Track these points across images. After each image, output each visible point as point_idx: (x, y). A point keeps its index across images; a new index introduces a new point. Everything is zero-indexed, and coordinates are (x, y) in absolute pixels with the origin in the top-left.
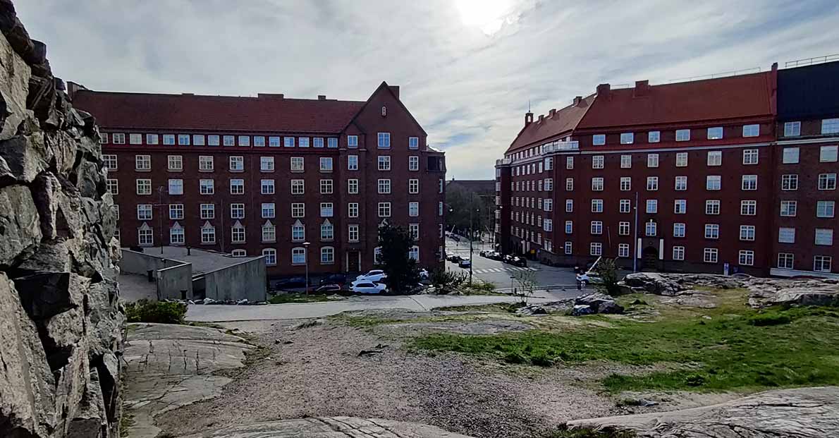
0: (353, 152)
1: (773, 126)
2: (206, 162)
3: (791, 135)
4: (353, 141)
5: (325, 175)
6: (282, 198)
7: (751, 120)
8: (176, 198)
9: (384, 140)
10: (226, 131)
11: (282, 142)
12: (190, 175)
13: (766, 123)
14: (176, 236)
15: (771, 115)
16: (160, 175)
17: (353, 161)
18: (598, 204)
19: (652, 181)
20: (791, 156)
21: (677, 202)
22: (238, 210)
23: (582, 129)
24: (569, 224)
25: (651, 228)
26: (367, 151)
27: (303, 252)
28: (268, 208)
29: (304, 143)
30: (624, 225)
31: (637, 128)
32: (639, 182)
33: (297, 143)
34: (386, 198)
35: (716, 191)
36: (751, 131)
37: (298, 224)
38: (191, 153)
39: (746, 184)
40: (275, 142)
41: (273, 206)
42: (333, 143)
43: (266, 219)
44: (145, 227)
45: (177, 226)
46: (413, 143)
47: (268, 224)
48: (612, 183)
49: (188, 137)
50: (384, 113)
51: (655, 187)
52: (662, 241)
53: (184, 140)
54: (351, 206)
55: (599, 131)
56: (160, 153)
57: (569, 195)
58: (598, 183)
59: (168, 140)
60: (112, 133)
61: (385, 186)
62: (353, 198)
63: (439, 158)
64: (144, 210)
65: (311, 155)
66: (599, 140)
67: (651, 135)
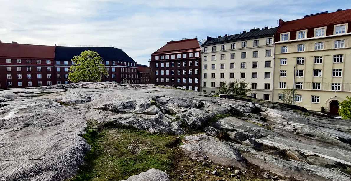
1: (54, 61)
3: (58, 64)
7: (48, 59)
13: (52, 60)
15: (53, 58)
20: (58, 69)
21: (29, 82)
31: (12, 58)
35: (40, 79)
36: (48, 62)
39: (48, 76)
51: (20, 78)
67: (18, 61)
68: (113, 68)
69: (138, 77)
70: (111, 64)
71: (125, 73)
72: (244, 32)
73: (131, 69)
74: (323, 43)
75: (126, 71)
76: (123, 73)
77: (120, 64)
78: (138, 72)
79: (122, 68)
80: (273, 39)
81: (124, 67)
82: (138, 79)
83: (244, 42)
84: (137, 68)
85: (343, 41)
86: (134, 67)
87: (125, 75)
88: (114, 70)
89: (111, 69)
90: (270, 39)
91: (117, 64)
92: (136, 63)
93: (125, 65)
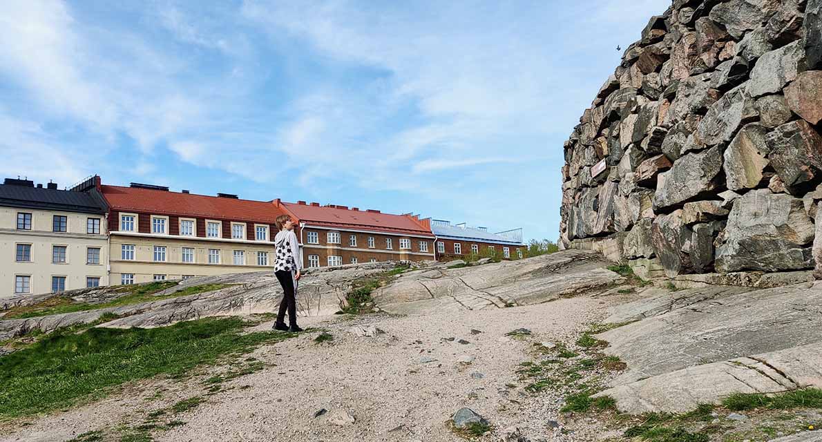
72: (52, 186)
74: (193, 251)
80: (104, 222)
83: (24, 214)
85: (218, 250)
90: (94, 219)
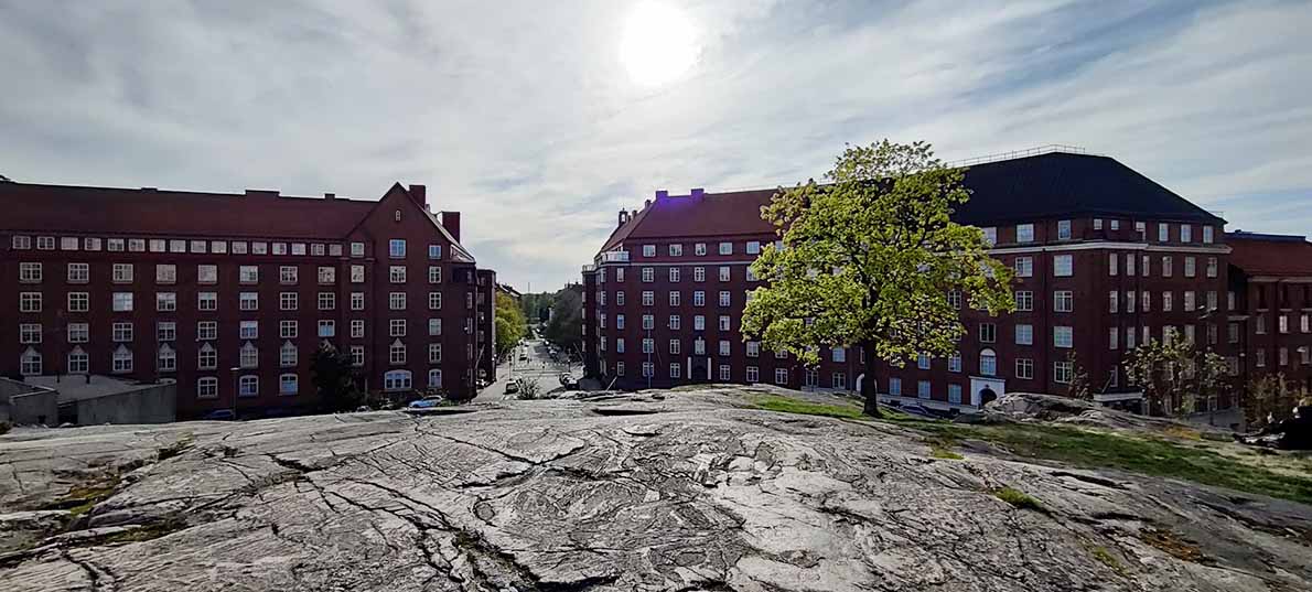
0: (358, 261)
2: (166, 273)
4: (358, 249)
5: (325, 288)
6: (268, 315)
8: (124, 315)
9: (398, 248)
10: (195, 235)
11: (270, 249)
12: (144, 288)
14: (121, 362)
16: (102, 288)
17: (357, 273)
18: (648, 319)
19: (699, 296)
22: (208, 330)
23: (633, 238)
24: (621, 342)
25: (700, 346)
26: (376, 261)
27: (294, 378)
28: (250, 327)
29: (299, 249)
30: (675, 343)
31: (686, 240)
32: (687, 298)
33: (289, 250)
34: (399, 314)
37: (289, 345)
38: (147, 262)
40: (260, 248)
41: (255, 325)
42: (336, 250)
43: (246, 340)
44: (79, 352)
45: (122, 350)
46: (435, 251)
47: (249, 346)
48: (662, 299)
49: (143, 241)
50: (398, 218)
51: (702, 302)
52: (709, 360)
53: (138, 245)
54: (355, 324)
55: (649, 240)
56: (103, 261)
57: (620, 310)
58: (648, 296)
59: (116, 244)
60: (36, 236)
61: (397, 300)
62: (357, 315)
63: (467, 269)
64: (78, 331)
65: (309, 264)
66: (649, 250)
67: (698, 247)
68: (1056, 259)
69: (1231, 306)
70: (1046, 235)
71: (1137, 283)
73: (1179, 260)
75: (1146, 274)
76: (1122, 282)
77: (1104, 235)
78: (1235, 277)
79: (1122, 254)
81: (1130, 251)
82: (1231, 318)
84: (1228, 250)
86: (1207, 245)
87: (1138, 298)
88: (1063, 267)
89: (1044, 263)
91: (1089, 234)
92: (1218, 223)
93: (1140, 241)
